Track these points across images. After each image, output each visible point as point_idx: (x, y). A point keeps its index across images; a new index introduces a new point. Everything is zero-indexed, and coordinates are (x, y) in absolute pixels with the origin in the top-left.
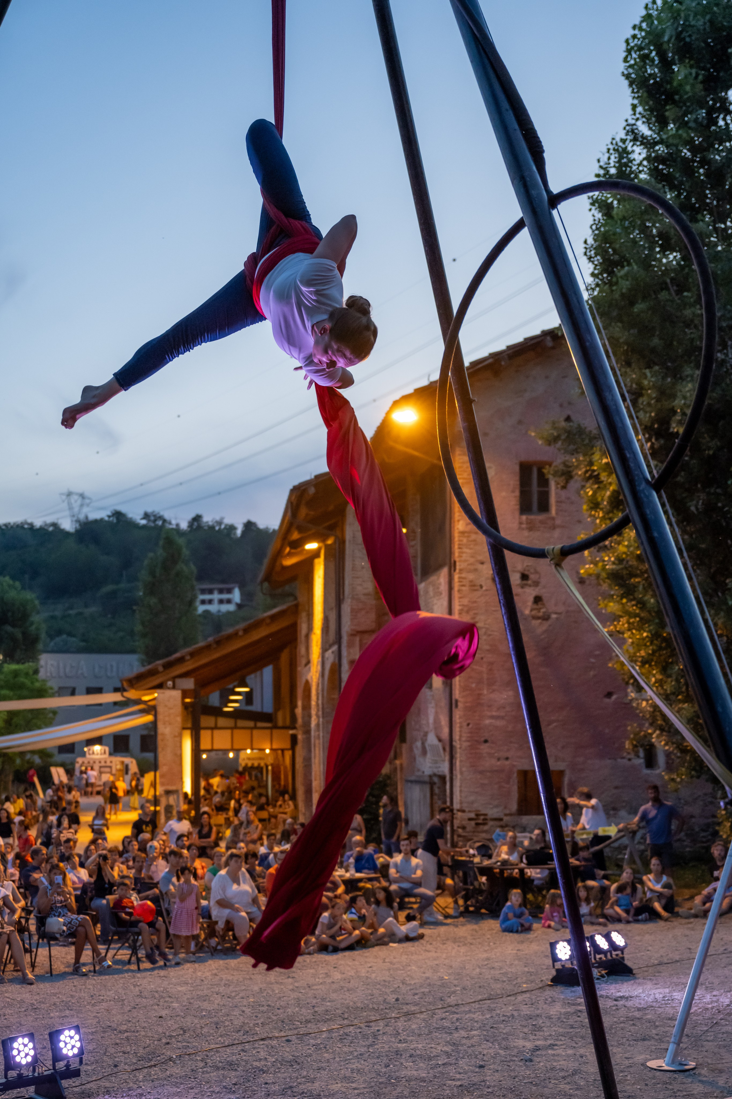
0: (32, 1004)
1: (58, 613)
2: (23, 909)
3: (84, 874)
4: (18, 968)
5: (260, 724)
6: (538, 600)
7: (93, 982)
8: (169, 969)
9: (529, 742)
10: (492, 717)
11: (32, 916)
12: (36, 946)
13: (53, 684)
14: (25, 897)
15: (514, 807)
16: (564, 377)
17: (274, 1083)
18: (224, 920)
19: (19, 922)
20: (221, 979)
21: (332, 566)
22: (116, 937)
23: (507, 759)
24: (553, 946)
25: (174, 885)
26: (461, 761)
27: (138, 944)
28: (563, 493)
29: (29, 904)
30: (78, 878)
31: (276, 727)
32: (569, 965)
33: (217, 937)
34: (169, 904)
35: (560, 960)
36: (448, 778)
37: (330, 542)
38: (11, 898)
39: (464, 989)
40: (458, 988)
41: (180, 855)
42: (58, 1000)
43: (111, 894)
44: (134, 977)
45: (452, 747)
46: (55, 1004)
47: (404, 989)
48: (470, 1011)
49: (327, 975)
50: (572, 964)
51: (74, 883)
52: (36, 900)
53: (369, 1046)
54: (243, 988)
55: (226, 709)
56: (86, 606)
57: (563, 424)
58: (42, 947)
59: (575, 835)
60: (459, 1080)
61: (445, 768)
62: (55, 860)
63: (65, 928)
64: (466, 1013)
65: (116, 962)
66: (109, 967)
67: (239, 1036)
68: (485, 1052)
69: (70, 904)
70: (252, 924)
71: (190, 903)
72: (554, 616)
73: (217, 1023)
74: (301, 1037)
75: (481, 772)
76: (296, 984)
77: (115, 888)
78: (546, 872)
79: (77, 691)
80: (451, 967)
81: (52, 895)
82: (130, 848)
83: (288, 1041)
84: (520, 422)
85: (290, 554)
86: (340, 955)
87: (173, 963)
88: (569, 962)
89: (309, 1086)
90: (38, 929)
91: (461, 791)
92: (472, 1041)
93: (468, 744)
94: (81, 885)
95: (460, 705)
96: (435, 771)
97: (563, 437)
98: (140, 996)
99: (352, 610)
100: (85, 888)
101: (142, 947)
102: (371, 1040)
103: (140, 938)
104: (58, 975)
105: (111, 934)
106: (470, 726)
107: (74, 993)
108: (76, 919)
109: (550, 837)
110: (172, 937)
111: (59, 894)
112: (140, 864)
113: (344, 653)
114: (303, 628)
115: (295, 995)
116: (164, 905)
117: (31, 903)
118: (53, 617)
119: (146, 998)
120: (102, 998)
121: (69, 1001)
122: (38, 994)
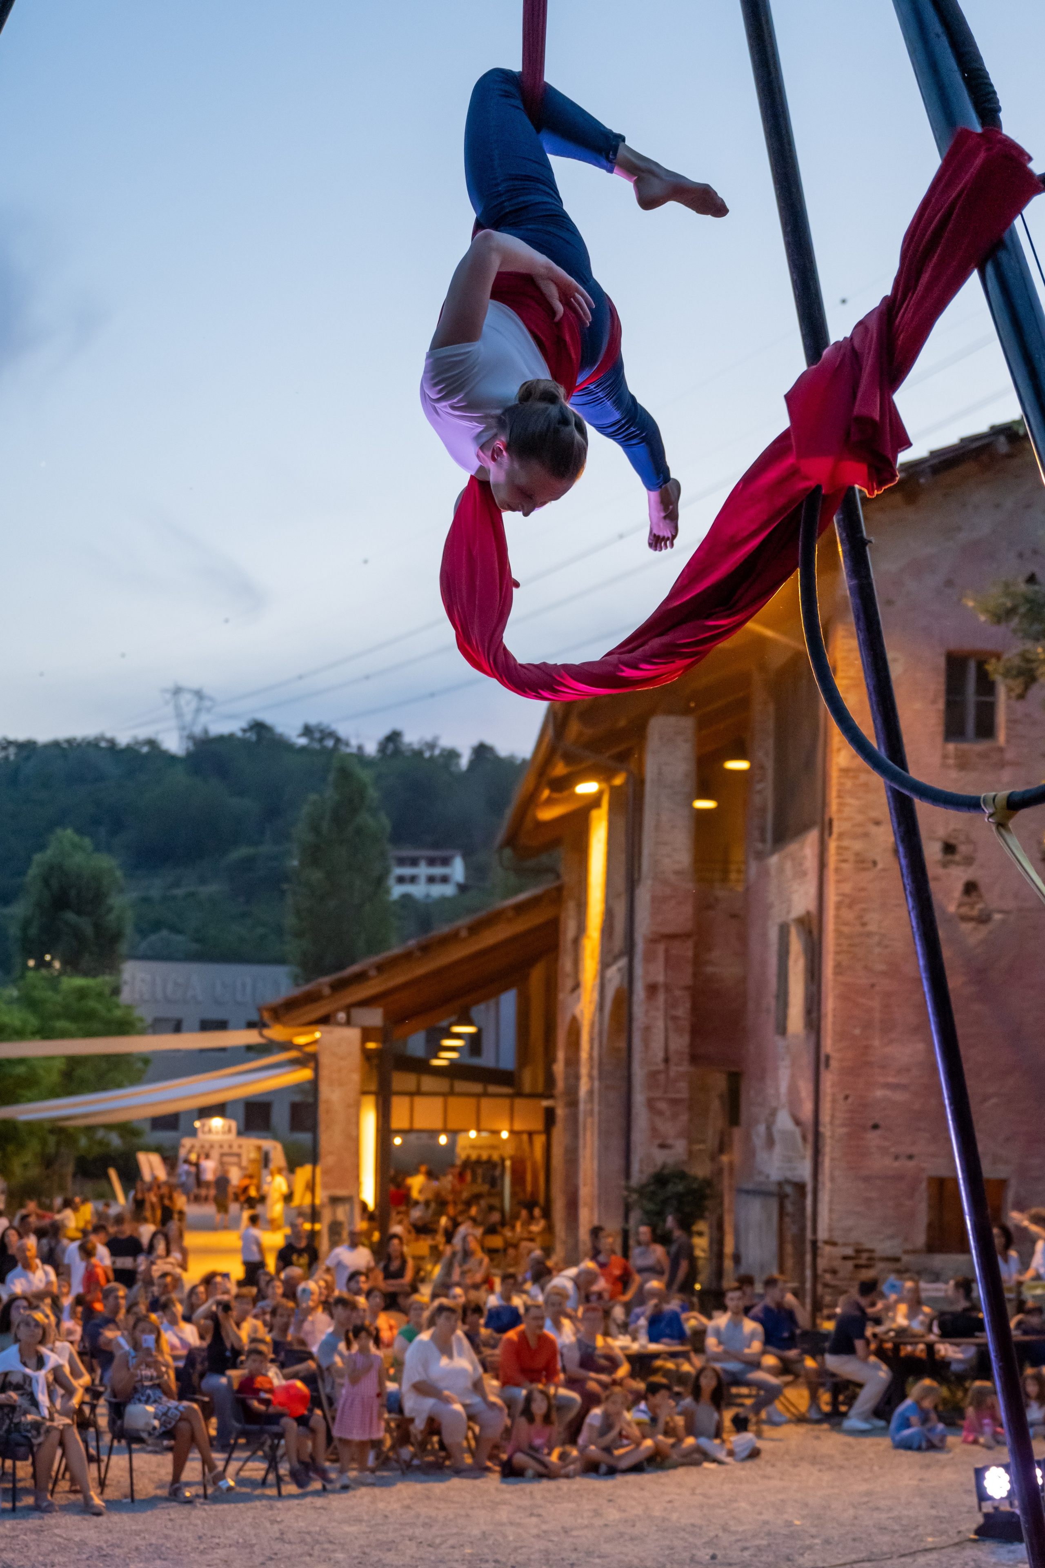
0: (99, 1549)
1: (155, 893)
2: (87, 1390)
3: (190, 1333)
4: (77, 1486)
5: (492, 1089)
6: (970, 888)
7: (202, 1514)
8: (331, 1496)
9: (948, 1129)
10: (887, 1086)
11: (102, 1401)
12: (106, 1450)
13: (145, 1013)
14: (91, 1370)
15: (921, 1239)
16: (1028, 506)
18: (424, 1416)
19: (80, 1411)
20: (418, 1516)
21: (621, 823)
22: (242, 1441)
23: (910, 1157)
24: (979, 1473)
25: (341, 1355)
26: (832, 1159)
27: (280, 1452)
28: (1020, 707)
29: (97, 1382)
30: (181, 1340)
31: (519, 1094)
32: (1005, 1507)
33: (412, 1445)
34: (333, 1388)
35: (990, 1498)
36: (809, 1188)
37: (618, 781)
38: (67, 1370)
39: (827, 1542)
40: (817, 1541)
41: (353, 1306)
42: (143, 1543)
43: (234, 1366)
44: (271, 1508)
45: (817, 1135)
46: (137, 1549)
47: (725, 1539)
49: (597, 1513)
50: (1011, 1505)
51: (173, 1347)
52: (109, 1374)
54: (455, 1530)
55: (436, 1062)
56: (203, 881)
57: (1022, 587)
58: (119, 1452)
59: (1024, 1289)
61: (805, 1171)
62: (142, 1308)
63: (156, 1423)
65: (241, 1482)
66: (230, 1489)
69: (166, 1382)
70: (471, 1424)
71: (369, 1386)
72: (997, 917)
75: (867, 1179)
76: (544, 1527)
77: (243, 1358)
78: (972, 1351)
79: (185, 1025)
80: (806, 1505)
81: (137, 1367)
82: (270, 1291)
84: (949, 583)
85: (550, 802)
86: (620, 1479)
87: (338, 1486)
88: (1007, 1503)
90: (112, 1423)
91: (831, 1210)
93: (844, 1130)
94: (183, 1352)
95: (834, 1064)
96: (789, 1175)
97: (1022, 610)
98: (281, 1539)
99: (654, 899)
100: (191, 1357)
101: (285, 1458)
103: (283, 1442)
104: (143, 1501)
105: (234, 1436)
106: (850, 1100)
107: (170, 1532)
108: (176, 1408)
109: (979, 1291)
110: (336, 1443)
111: (148, 1366)
112: (285, 1319)
113: (639, 970)
114: (570, 927)
115: (540, 1545)
116: (324, 1390)
117: (101, 1379)
118: (146, 900)
119: (290, 1543)
120: (217, 1540)
121: (162, 1545)
122: (110, 1531)
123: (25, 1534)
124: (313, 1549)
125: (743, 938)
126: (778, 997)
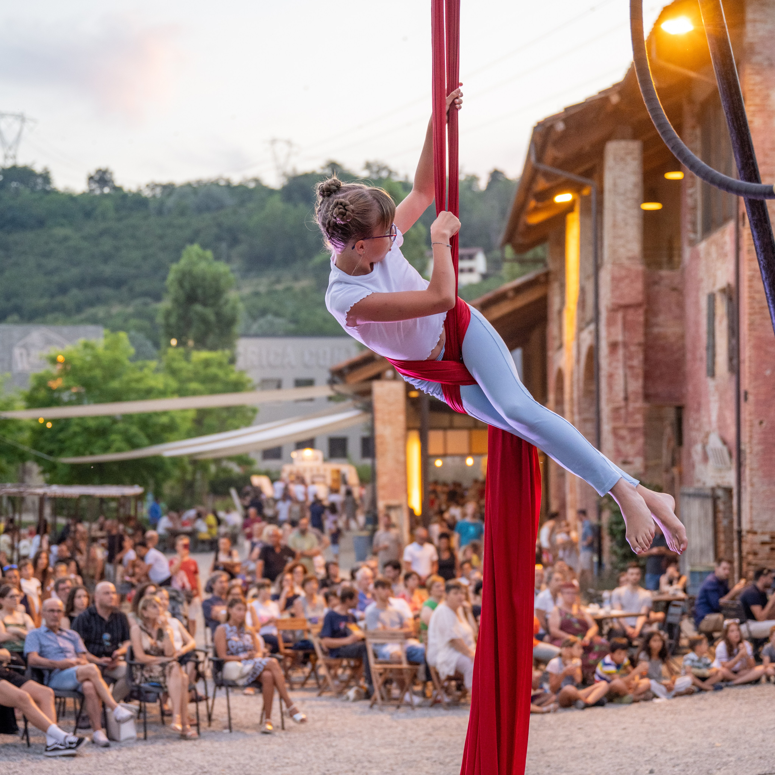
1: (262, 289)
13: (254, 377)
21: (590, 222)
26: (751, 470)
36: (735, 491)
37: (586, 192)
40: (731, 759)
45: (740, 452)
46: (229, 767)
47: (663, 758)
49: (568, 738)
56: (296, 278)
58: (220, 696)
79: (284, 384)
80: (727, 731)
85: (536, 209)
91: (751, 508)
95: (751, 398)
96: (720, 482)
99: (613, 279)
104: (238, 728)
106: (764, 425)
107: (254, 754)
108: (262, 663)
113: (603, 333)
114: (555, 302)
118: (257, 294)
119: (340, 762)
120: (287, 760)
121: (248, 764)
122: (212, 754)
123: (151, 757)
124: (356, 766)
125: (681, 306)
126: (708, 349)
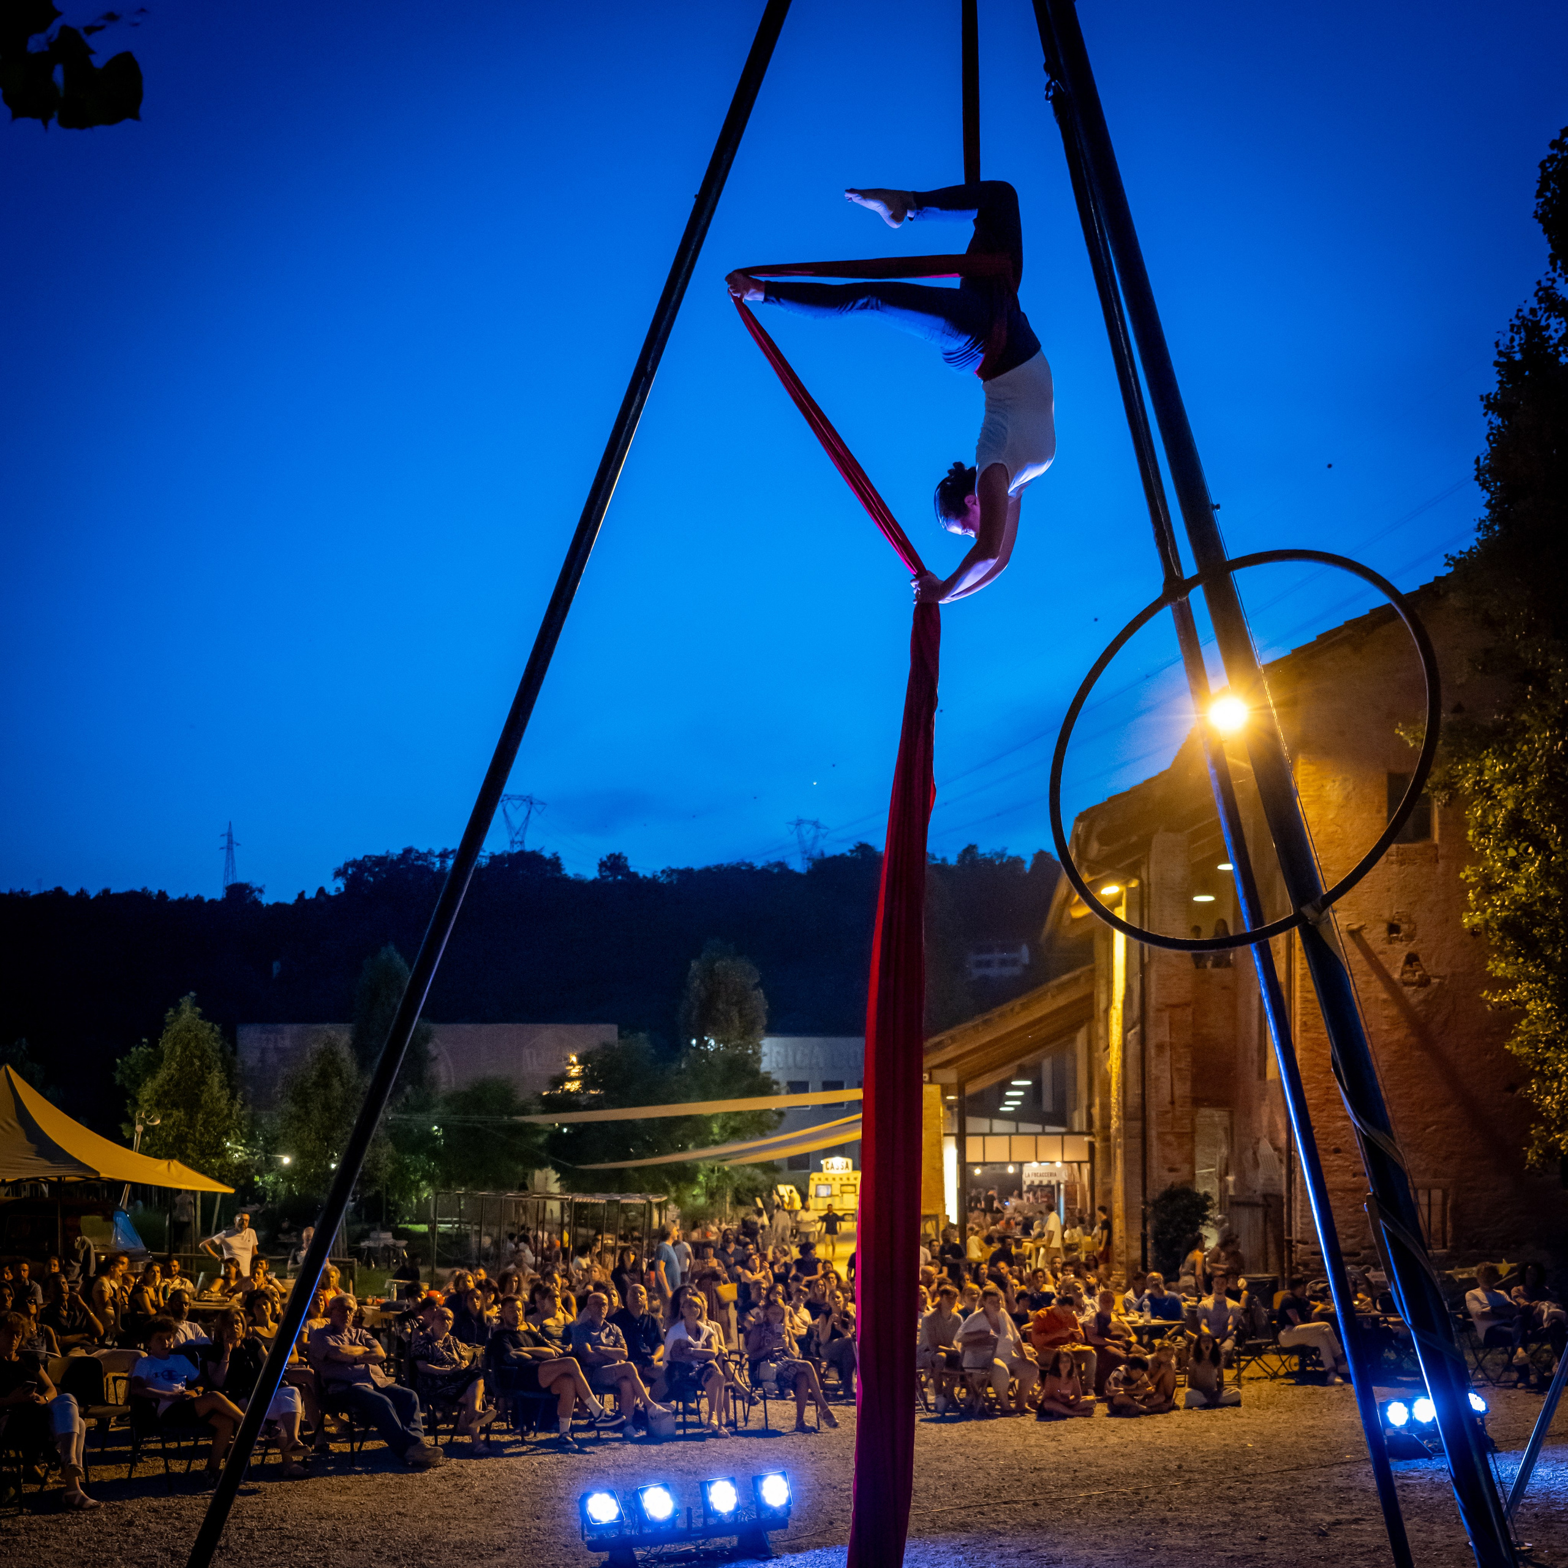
5: (1049, 1129)
6: (1412, 958)
17: (1009, 1546)
20: (970, 1441)
21: (1136, 917)
24: (1383, 1407)
31: (1071, 1133)
35: (1390, 1425)
36: (1285, 1199)
37: (1133, 885)
39: (1268, 1457)
40: (1261, 1457)
45: (1290, 1158)
47: (1192, 1456)
48: (1267, 1481)
53: (1131, 1513)
55: (1004, 1109)
60: (1232, 1551)
61: (1282, 1186)
64: (1262, 1483)
67: (981, 1500)
68: (1272, 1524)
72: (1435, 981)
73: (954, 1485)
74: (1053, 1503)
76: (1061, 1448)
79: (810, 1086)
83: (1036, 1505)
88: (1403, 1428)
89: (1052, 1551)
91: (1302, 1217)
92: (1260, 1512)
96: (1270, 1189)
102: (1136, 1506)
108: (796, 1365)
113: (1150, 1033)
114: (1102, 1001)
125: (1233, 1006)
126: (1259, 1050)
